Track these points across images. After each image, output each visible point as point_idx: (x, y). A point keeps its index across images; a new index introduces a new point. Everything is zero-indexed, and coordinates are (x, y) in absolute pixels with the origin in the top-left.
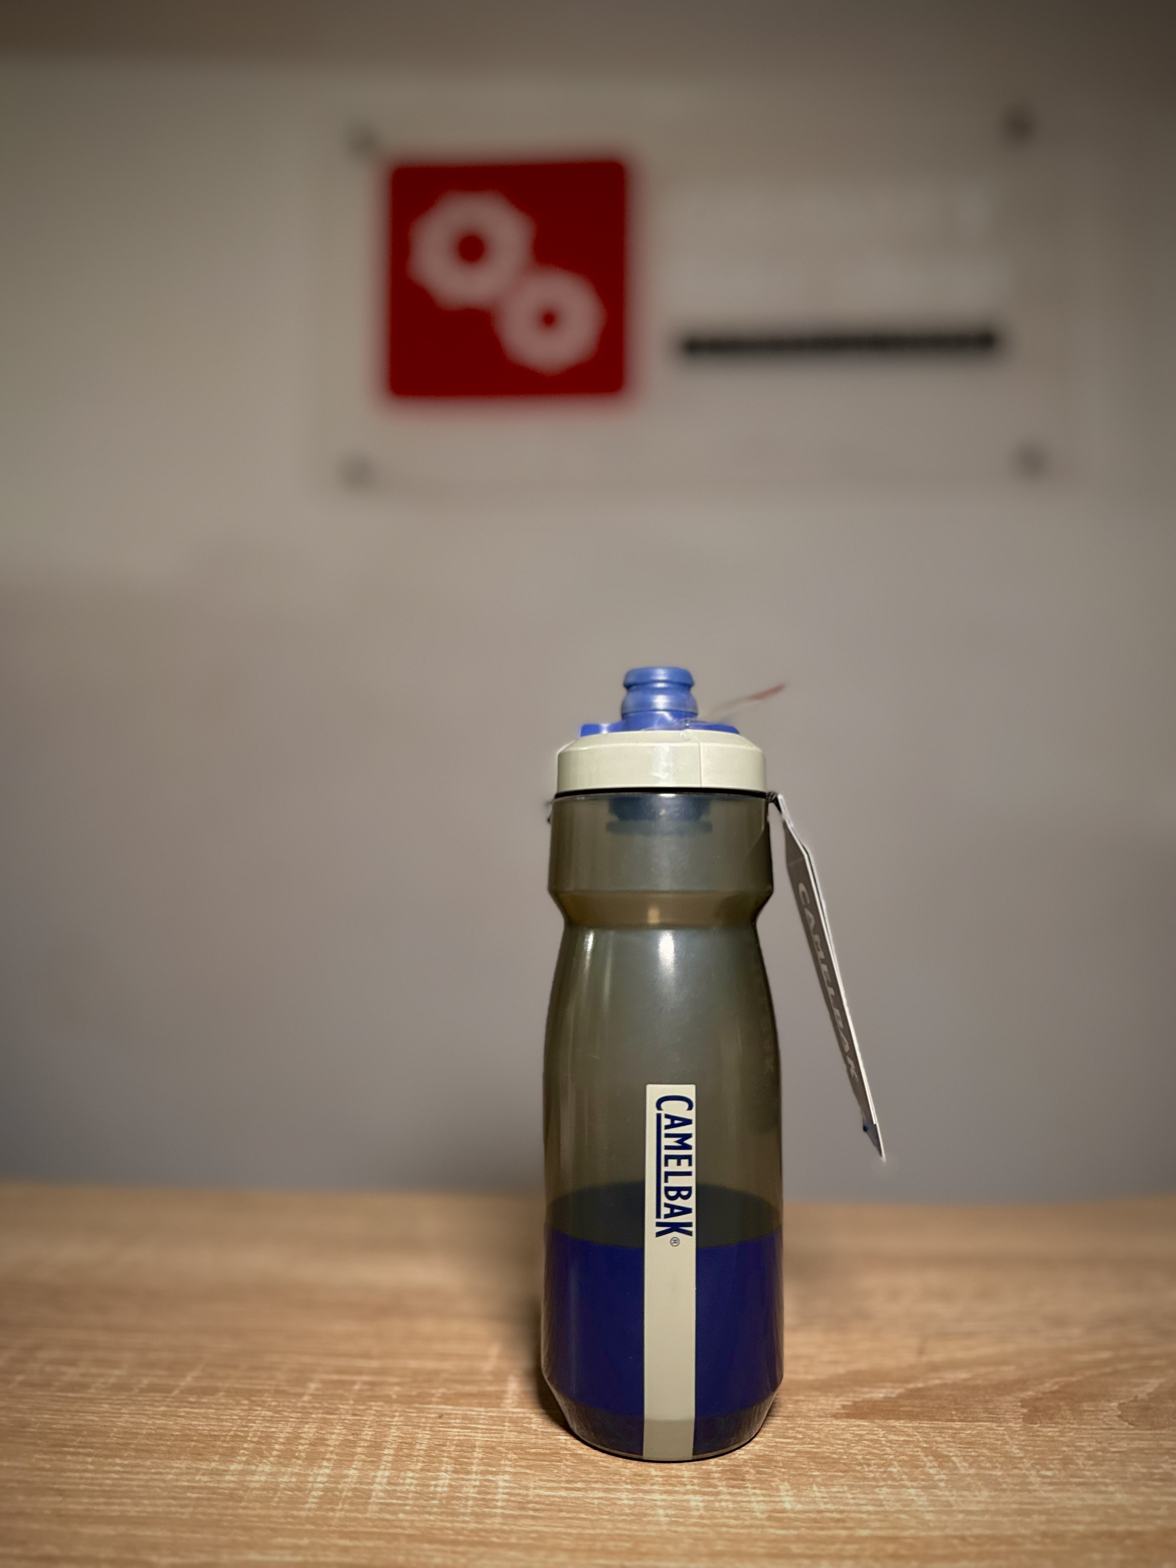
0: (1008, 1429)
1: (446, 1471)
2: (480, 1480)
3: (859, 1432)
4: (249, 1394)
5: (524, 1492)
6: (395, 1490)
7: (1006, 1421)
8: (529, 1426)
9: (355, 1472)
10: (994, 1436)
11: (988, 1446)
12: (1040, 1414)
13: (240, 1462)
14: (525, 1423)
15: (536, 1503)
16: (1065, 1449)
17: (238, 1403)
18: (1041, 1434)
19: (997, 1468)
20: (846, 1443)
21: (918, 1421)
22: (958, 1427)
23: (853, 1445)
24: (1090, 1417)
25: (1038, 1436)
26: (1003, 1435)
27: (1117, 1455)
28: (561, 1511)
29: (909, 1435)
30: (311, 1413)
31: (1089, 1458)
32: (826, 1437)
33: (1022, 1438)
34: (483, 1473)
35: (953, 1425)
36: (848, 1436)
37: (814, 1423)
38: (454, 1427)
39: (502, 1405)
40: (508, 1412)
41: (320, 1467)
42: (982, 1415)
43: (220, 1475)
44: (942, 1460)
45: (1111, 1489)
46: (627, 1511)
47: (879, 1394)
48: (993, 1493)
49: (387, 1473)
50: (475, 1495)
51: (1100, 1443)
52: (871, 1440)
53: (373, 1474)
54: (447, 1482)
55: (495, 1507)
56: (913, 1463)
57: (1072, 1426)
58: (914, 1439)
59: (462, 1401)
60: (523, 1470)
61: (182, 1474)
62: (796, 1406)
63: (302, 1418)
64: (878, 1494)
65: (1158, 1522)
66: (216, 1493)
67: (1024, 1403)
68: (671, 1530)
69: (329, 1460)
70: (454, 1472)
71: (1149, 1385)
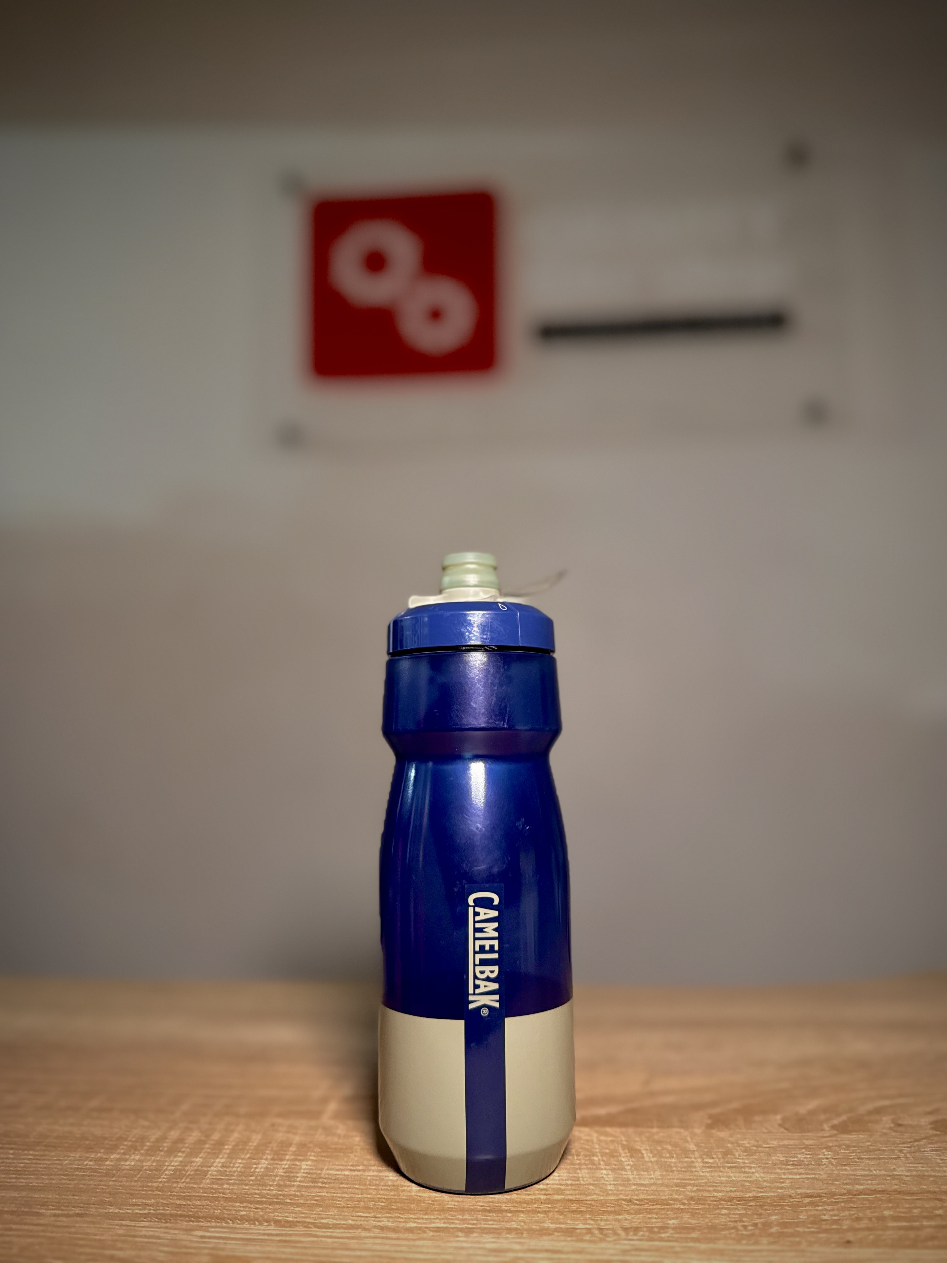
0: (693, 1134)
1: (266, 1159)
2: (289, 1165)
5: (319, 1172)
6: (226, 1171)
7: (692, 1127)
9: (200, 1159)
10: (679, 1137)
11: (672, 1142)
13: (119, 1153)
15: (325, 1178)
16: (729, 1145)
18: (715, 1136)
19: (673, 1157)
24: (757, 1125)
25: (713, 1137)
26: (686, 1136)
27: (767, 1149)
28: (342, 1183)
31: (745, 1151)
33: (700, 1139)
35: (652, 1131)
41: (176, 1156)
43: (103, 1161)
44: (634, 1153)
45: (754, 1170)
46: (390, 1183)
48: (664, 1173)
49: (223, 1160)
50: (283, 1174)
51: (758, 1141)
53: (213, 1160)
54: (265, 1166)
55: (295, 1181)
56: (611, 1154)
57: (741, 1131)
60: (323, 1159)
61: (75, 1160)
64: (578, 1173)
65: (780, 1191)
66: (95, 1172)
67: (710, 1117)
68: (417, 1196)
69: (183, 1152)
70: (272, 1159)
71: (811, 1105)
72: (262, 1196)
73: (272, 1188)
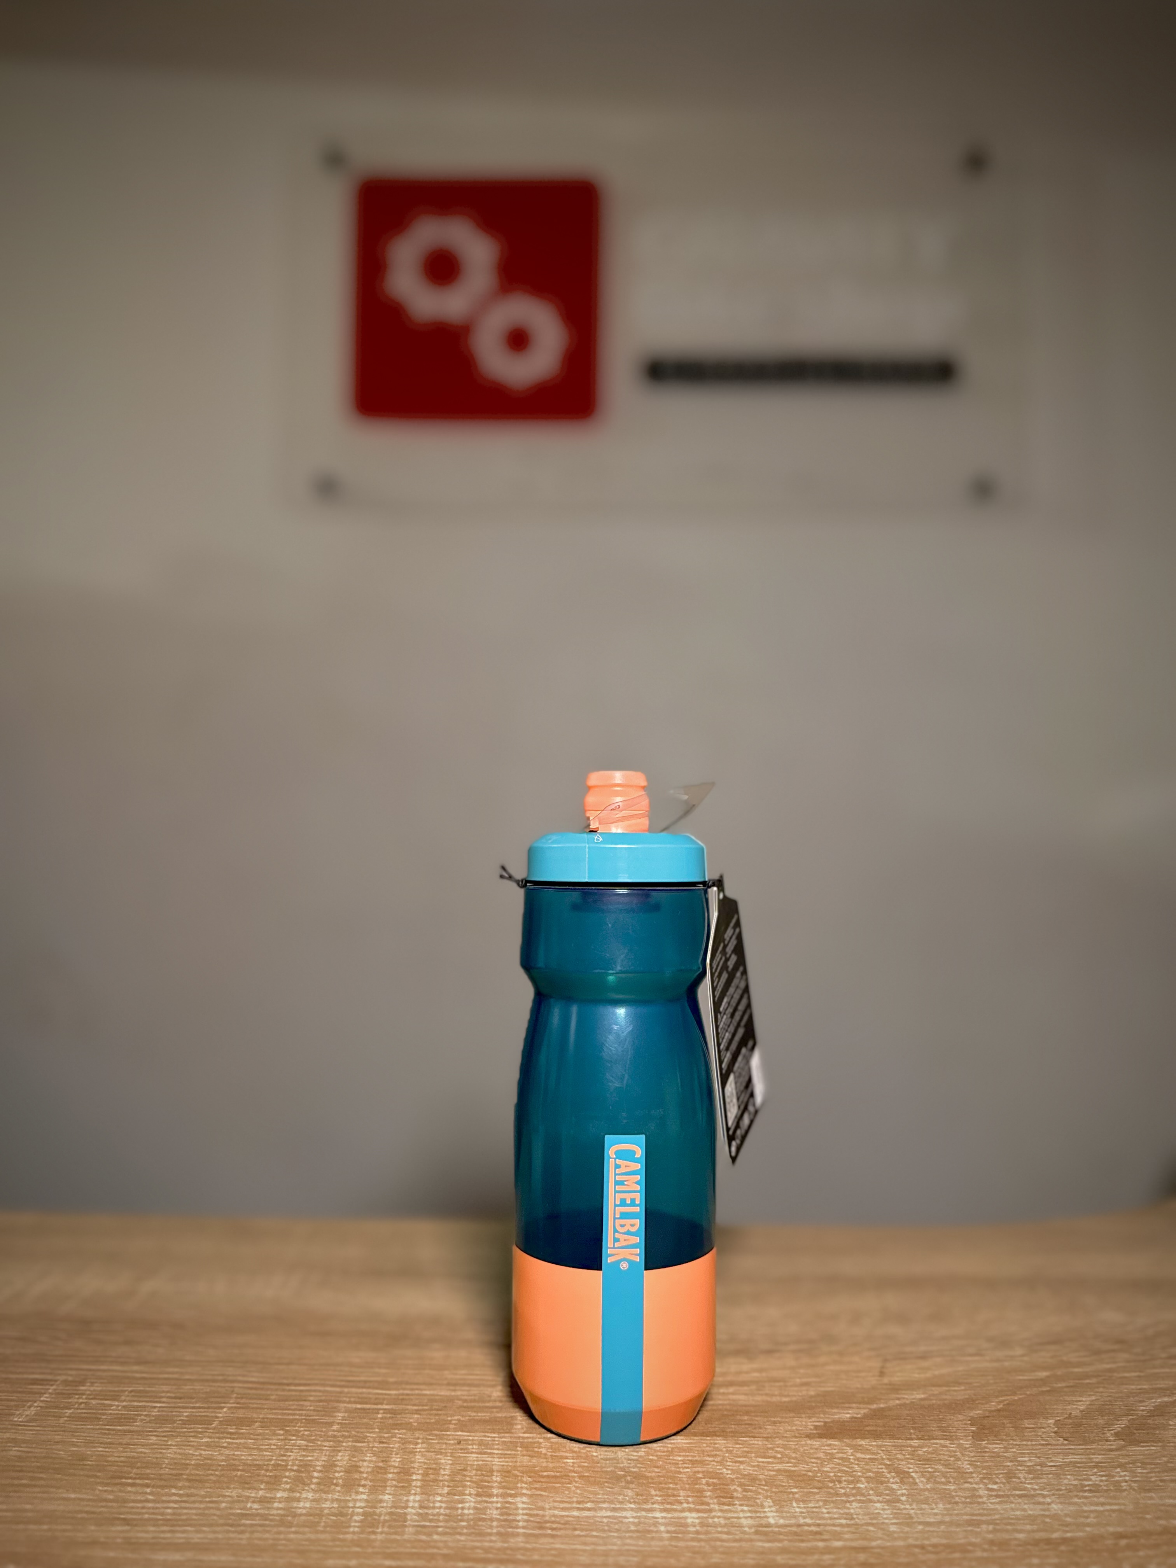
0: (960, 1446)
1: (470, 1495)
2: (501, 1503)
3: (830, 1451)
4: (283, 1424)
5: (541, 1512)
6: (427, 1513)
7: (958, 1438)
8: (539, 1450)
9: (390, 1497)
10: (947, 1453)
11: (942, 1462)
12: (986, 1431)
13: (284, 1490)
14: (536, 1448)
15: (553, 1522)
16: (1008, 1464)
17: (274, 1433)
18: (987, 1450)
19: (950, 1482)
20: (819, 1462)
21: (882, 1440)
22: (916, 1445)
23: (826, 1463)
24: (1030, 1434)
25: (986, 1452)
26: (956, 1452)
27: (1054, 1469)
28: (575, 1529)
29: (874, 1454)
30: (343, 1442)
31: (1029, 1472)
32: (802, 1456)
33: (972, 1454)
34: (503, 1495)
35: (912, 1443)
36: (821, 1455)
37: (791, 1443)
38: (472, 1453)
39: (513, 1431)
40: (519, 1437)
41: (357, 1493)
42: (937, 1433)
43: (268, 1502)
44: (903, 1476)
45: (1048, 1500)
46: (633, 1528)
47: (846, 1415)
48: (948, 1506)
49: (418, 1498)
50: (498, 1517)
51: (1039, 1458)
52: (841, 1459)
53: (405, 1498)
54: (472, 1504)
55: (517, 1527)
56: (878, 1480)
57: (1015, 1443)
58: (878, 1456)
59: (477, 1427)
60: (538, 1492)
61: (233, 1502)
62: (774, 1427)
63: (335, 1447)
64: (849, 1509)
65: (1088, 1529)
66: (266, 1520)
67: (973, 1421)
68: (672, 1545)
69: (364, 1486)
70: (478, 1495)
71: (1082, 1403)
72: (487, 1550)
73: (493, 1538)
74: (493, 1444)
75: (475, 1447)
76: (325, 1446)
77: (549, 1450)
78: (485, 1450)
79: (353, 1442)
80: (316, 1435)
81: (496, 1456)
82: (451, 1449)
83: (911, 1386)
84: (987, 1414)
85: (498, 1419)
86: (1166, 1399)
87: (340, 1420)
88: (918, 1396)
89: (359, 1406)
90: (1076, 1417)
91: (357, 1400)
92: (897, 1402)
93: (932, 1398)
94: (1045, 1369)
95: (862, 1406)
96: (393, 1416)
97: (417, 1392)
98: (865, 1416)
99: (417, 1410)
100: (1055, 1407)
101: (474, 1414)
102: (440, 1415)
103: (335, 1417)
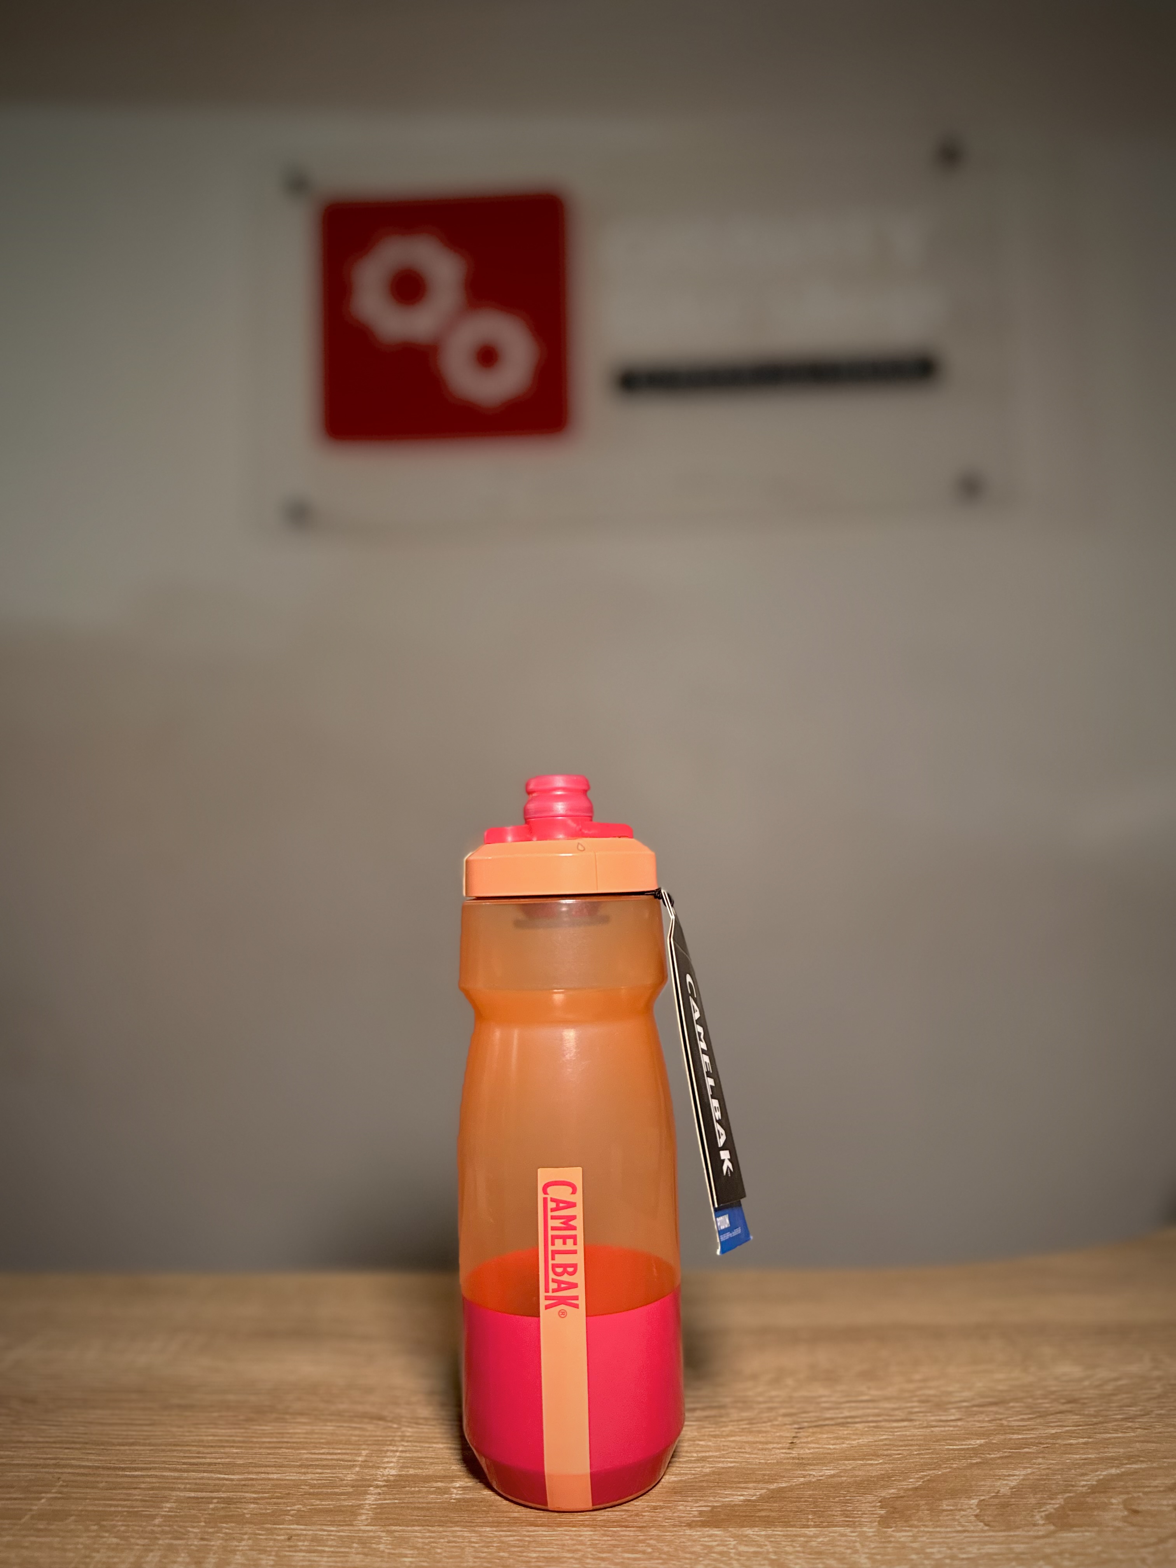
0: (862, 1535)
3: (710, 1544)
4: (101, 1518)
7: (861, 1525)
8: (378, 1546)
10: (845, 1544)
11: (837, 1556)
12: (896, 1515)
14: (374, 1543)
16: (913, 1556)
17: (87, 1530)
18: (893, 1539)
20: (693, 1557)
21: (773, 1529)
22: (811, 1533)
23: (701, 1559)
24: (947, 1518)
25: (890, 1542)
26: (855, 1542)
29: (760, 1546)
30: (159, 1539)
32: (676, 1550)
33: (873, 1546)
35: (806, 1532)
36: (698, 1549)
37: (667, 1534)
38: (301, 1551)
39: (356, 1520)
40: (360, 1531)
42: (839, 1519)
47: (737, 1498)
51: (951, 1547)
52: (720, 1552)
57: (926, 1529)
58: (764, 1549)
59: (316, 1519)
63: (148, 1545)
67: (884, 1503)
71: (1015, 1477)
74: (327, 1540)
75: (306, 1543)
76: (138, 1545)
77: (388, 1547)
78: (316, 1548)
79: (171, 1539)
80: (133, 1531)
81: (325, 1555)
82: (278, 1547)
83: (821, 1460)
84: (902, 1493)
85: (343, 1509)
86: (1113, 1471)
87: (166, 1511)
88: (828, 1473)
89: (193, 1494)
90: (1004, 1496)
91: (193, 1487)
92: (802, 1480)
93: (842, 1474)
94: (979, 1435)
95: (760, 1485)
96: (227, 1505)
97: (263, 1476)
98: (762, 1498)
99: (255, 1498)
100: (983, 1483)
101: (318, 1502)
102: (280, 1504)
103: (162, 1508)
